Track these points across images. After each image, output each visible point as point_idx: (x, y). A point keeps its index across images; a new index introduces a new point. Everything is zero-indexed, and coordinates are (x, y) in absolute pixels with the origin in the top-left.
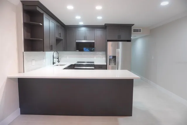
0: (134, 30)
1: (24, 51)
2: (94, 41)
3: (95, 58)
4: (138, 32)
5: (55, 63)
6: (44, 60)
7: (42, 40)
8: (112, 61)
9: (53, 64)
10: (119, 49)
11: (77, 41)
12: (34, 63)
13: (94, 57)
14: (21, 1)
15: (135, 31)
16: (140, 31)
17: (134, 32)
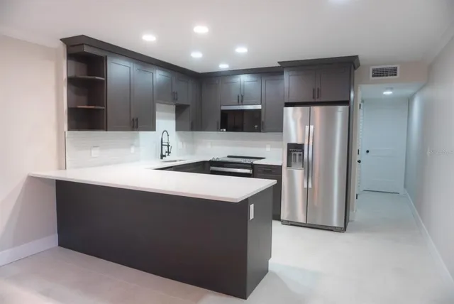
0: (374, 71)
1: (69, 130)
2: (259, 107)
3: (268, 149)
4: (387, 75)
5: (165, 156)
6: (133, 149)
7: (103, 108)
8: (297, 157)
9: (162, 158)
10: (312, 127)
11: (223, 108)
12: (95, 153)
13: (265, 147)
14: (61, 40)
15: (379, 73)
16: (393, 72)
17: (373, 76)
